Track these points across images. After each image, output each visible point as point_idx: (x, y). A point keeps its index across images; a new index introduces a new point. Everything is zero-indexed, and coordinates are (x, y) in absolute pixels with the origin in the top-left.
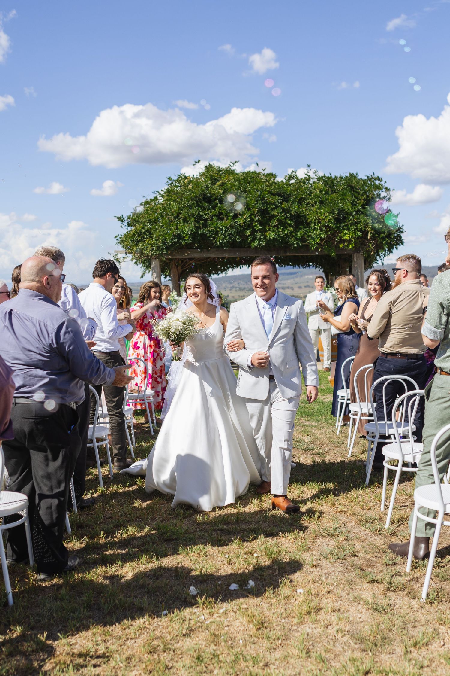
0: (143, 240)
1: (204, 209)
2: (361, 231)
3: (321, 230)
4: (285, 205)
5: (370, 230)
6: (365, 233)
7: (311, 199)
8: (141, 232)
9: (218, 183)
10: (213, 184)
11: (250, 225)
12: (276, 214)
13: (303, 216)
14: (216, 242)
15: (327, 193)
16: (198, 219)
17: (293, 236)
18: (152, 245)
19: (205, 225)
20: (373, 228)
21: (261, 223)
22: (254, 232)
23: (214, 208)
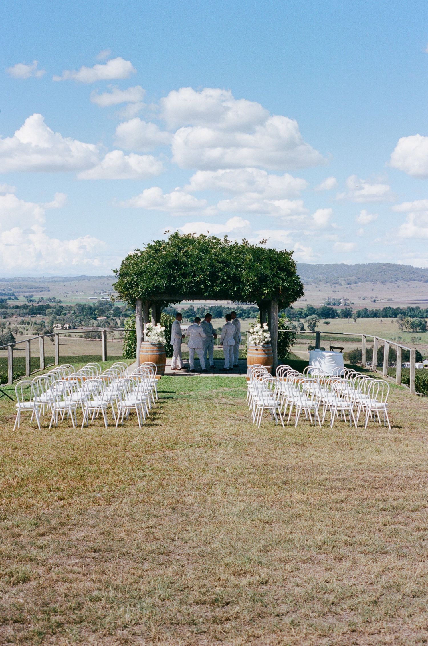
0: (132, 288)
1: (174, 269)
2: (275, 288)
3: (250, 287)
4: (227, 270)
5: (280, 287)
6: (277, 289)
7: (244, 265)
8: (131, 282)
9: (183, 251)
10: (179, 251)
11: (203, 282)
12: (220, 274)
13: (238, 277)
14: (181, 292)
15: (254, 262)
16: (170, 276)
17: (231, 290)
18: (138, 291)
19: (175, 280)
20: (283, 286)
21: (210, 280)
22: (206, 287)
23: (180, 270)
